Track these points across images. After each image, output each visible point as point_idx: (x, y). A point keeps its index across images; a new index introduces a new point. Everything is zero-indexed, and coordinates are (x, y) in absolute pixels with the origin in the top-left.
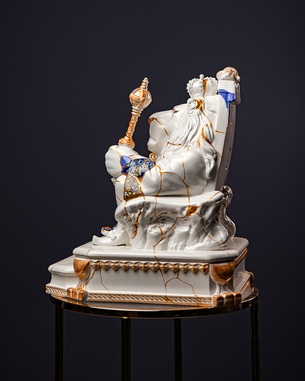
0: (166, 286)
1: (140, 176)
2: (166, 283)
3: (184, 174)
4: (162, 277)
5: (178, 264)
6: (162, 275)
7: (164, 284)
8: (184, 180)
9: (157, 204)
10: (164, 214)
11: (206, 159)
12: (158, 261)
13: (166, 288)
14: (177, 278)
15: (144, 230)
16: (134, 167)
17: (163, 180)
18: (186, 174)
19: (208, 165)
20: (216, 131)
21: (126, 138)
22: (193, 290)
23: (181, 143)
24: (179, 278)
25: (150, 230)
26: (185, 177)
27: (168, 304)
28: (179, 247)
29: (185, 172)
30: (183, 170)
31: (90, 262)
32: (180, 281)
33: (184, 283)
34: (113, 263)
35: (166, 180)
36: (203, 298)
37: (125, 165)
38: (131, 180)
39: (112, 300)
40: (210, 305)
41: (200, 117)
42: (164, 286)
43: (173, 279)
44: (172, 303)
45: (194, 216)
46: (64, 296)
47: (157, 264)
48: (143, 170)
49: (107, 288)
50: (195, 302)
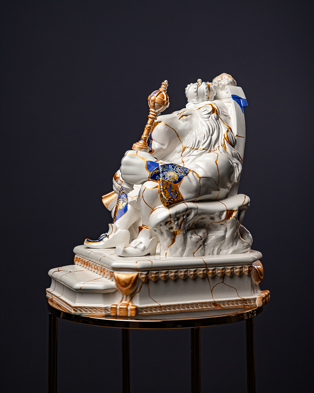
0: (212, 292)
1: (177, 182)
2: (212, 289)
3: (218, 179)
4: (208, 283)
5: (225, 268)
6: (209, 281)
7: (210, 290)
8: (218, 184)
9: (198, 210)
10: (201, 219)
11: (235, 163)
12: (206, 267)
13: (212, 294)
14: (223, 282)
15: (185, 237)
16: (166, 172)
17: (202, 185)
18: (220, 178)
19: (237, 168)
20: (237, 136)
21: (141, 142)
22: (237, 292)
23: (205, 148)
24: (224, 282)
25: (191, 236)
26: (219, 182)
27: (217, 309)
28: (215, 252)
29: (220, 177)
30: (218, 174)
31: (140, 275)
32: (225, 285)
33: (229, 287)
34: (163, 273)
35: (204, 185)
36: (248, 299)
37: (154, 171)
38: (167, 186)
39: (163, 312)
40: (255, 305)
41: (218, 121)
42: (210, 292)
43: (219, 283)
44: (220, 308)
45: (233, 220)
46: (104, 315)
47: (206, 271)
48: (180, 175)
49: (155, 300)
50: (241, 304)
